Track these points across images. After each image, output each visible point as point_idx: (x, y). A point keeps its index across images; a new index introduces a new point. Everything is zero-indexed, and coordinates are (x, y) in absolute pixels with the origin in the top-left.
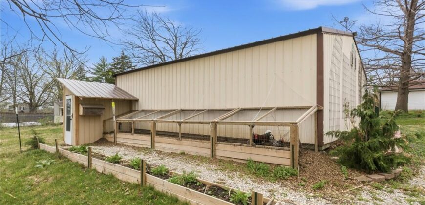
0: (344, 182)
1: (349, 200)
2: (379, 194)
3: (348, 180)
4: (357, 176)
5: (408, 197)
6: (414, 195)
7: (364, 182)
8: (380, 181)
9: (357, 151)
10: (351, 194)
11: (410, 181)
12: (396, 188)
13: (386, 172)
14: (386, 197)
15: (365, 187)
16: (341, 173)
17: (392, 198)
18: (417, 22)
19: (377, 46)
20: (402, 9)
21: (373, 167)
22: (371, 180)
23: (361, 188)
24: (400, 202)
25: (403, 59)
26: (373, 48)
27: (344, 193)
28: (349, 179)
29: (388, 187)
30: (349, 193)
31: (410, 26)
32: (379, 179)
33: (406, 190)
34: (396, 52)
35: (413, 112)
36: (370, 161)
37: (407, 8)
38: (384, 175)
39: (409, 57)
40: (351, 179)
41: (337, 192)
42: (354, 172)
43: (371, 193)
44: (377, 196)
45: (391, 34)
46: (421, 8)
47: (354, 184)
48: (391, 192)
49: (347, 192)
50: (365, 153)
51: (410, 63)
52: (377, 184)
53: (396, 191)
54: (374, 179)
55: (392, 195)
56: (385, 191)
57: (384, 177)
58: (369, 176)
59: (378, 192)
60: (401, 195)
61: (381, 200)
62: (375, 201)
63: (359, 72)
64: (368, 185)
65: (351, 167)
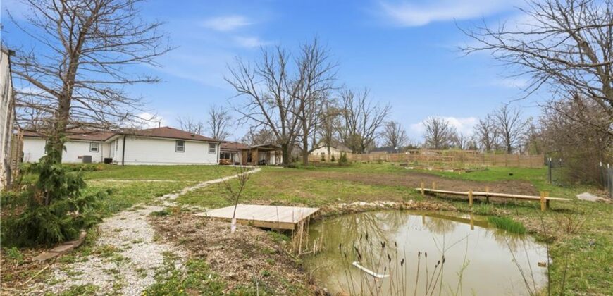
0: (18, 270)
1: (36, 291)
2: (73, 268)
3: (23, 266)
4: (36, 255)
5: (104, 259)
6: (108, 255)
7: (48, 261)
8: (68, 252)
9: (34, 220)
10: (36, 282)
11: (97, 243)
12: (88, 255)
13: (72, 239)
14: (83, 268)
15: (53, 266)
16: (9, 259)
17: (89, 266)
18: (79, 66)
19: (25, 76)
20: (65, 45)
21: (60, 237)
22: (57, 254)
23: (48, 269)
24: (99, 267)
25: (61, 102)
26: (19, 76)
27: (25, 285)
28: (25, 263)
29: (80, 257)
30: (33, 281)
31: (73, 69)
32: (67, 250)
33: (99, 253)
34: (52, 92)
35: (67, 166)
36: (56, 229)
37: (71, 47)
38: (72, 244)
39: (69, 102)
40: (28, 263)
41: (11, 289)
42: (27, 252)
43: (64, 270)
44: (72, 270)
45: (49, 68)
46: (87, 53)
47: (35, 267)
48: (86, 260)
49: (29, 283)
50: (47, 221)
51: (68, 109)
52: (66, 257)
53: (89, 257)
54: (61, 253)
55: (88, 263)
56: (78, 262)
57: (72, 246)
58: (52, 250)
59: (71, 265)
60: (96, 259)
61: (81, 273)
62: (73, 277)
63: (9, 107)
64: (55, 262)
65: (22, 246)
